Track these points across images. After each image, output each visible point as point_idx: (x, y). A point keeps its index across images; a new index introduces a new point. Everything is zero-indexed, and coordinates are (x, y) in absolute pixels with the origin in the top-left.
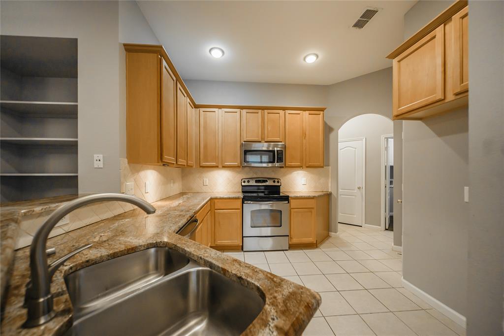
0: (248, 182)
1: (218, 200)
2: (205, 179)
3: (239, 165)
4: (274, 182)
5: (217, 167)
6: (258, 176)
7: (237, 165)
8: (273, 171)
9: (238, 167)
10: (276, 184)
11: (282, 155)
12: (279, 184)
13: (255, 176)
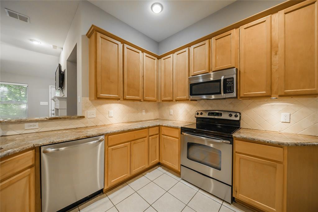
0: (201, 114)
1: (164, 128)
2: (171, 110)
3: (188, 98)
4: (231, 115)
5: (171, 101)
6: (213, 109)
7: (186, 99)
8: (231, 103)
9: (188, 100)
10: (233, 118)
11: (233, 83)
12: (238, 119)
13: (210, 109)
